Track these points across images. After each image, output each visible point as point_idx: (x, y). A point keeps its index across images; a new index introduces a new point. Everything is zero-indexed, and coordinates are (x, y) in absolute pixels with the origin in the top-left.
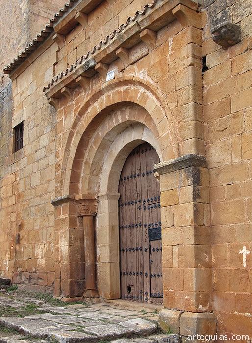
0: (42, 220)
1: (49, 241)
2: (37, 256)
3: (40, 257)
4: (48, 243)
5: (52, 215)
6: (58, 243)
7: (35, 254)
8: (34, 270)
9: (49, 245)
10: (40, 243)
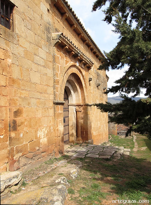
0: (44, 111)
1: (50, 125)
2: (40, 137)
3: (43, 137)
4: (49, 127)
5: (51, 109)
6: (58, 126)
7: (38, 136)
8: (37, 148)
9: (50, 128)
10: (42, 128)
